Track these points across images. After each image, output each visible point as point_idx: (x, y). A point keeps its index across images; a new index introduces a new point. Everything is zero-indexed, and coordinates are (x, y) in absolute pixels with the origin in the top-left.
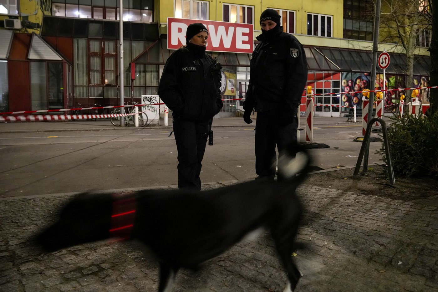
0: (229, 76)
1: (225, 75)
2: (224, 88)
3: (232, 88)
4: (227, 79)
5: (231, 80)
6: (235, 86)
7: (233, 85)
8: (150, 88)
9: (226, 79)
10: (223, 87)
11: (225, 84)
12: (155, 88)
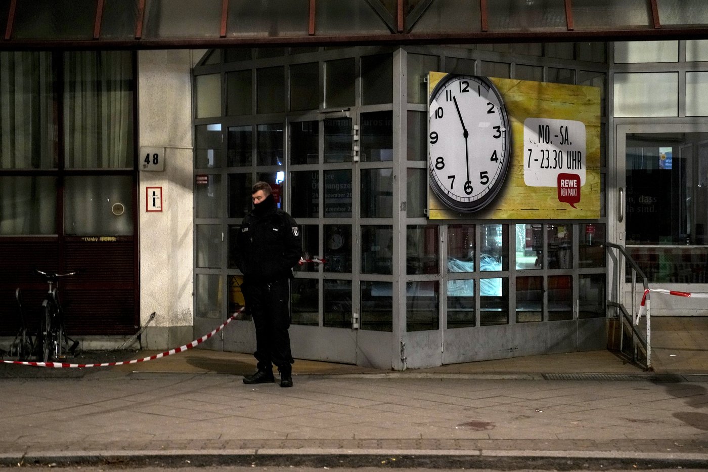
0: (540, 99)
1: (500, 96)
2: (493, 175)
3: (562, 177)
4: (516, 124)
5: (555, 124)
6: (590, 159)
7: (575, 157)
8: (90, 179)
9: (508, 124)
10: (483, 175)
11: (500, 155)
12: (115, 179)
